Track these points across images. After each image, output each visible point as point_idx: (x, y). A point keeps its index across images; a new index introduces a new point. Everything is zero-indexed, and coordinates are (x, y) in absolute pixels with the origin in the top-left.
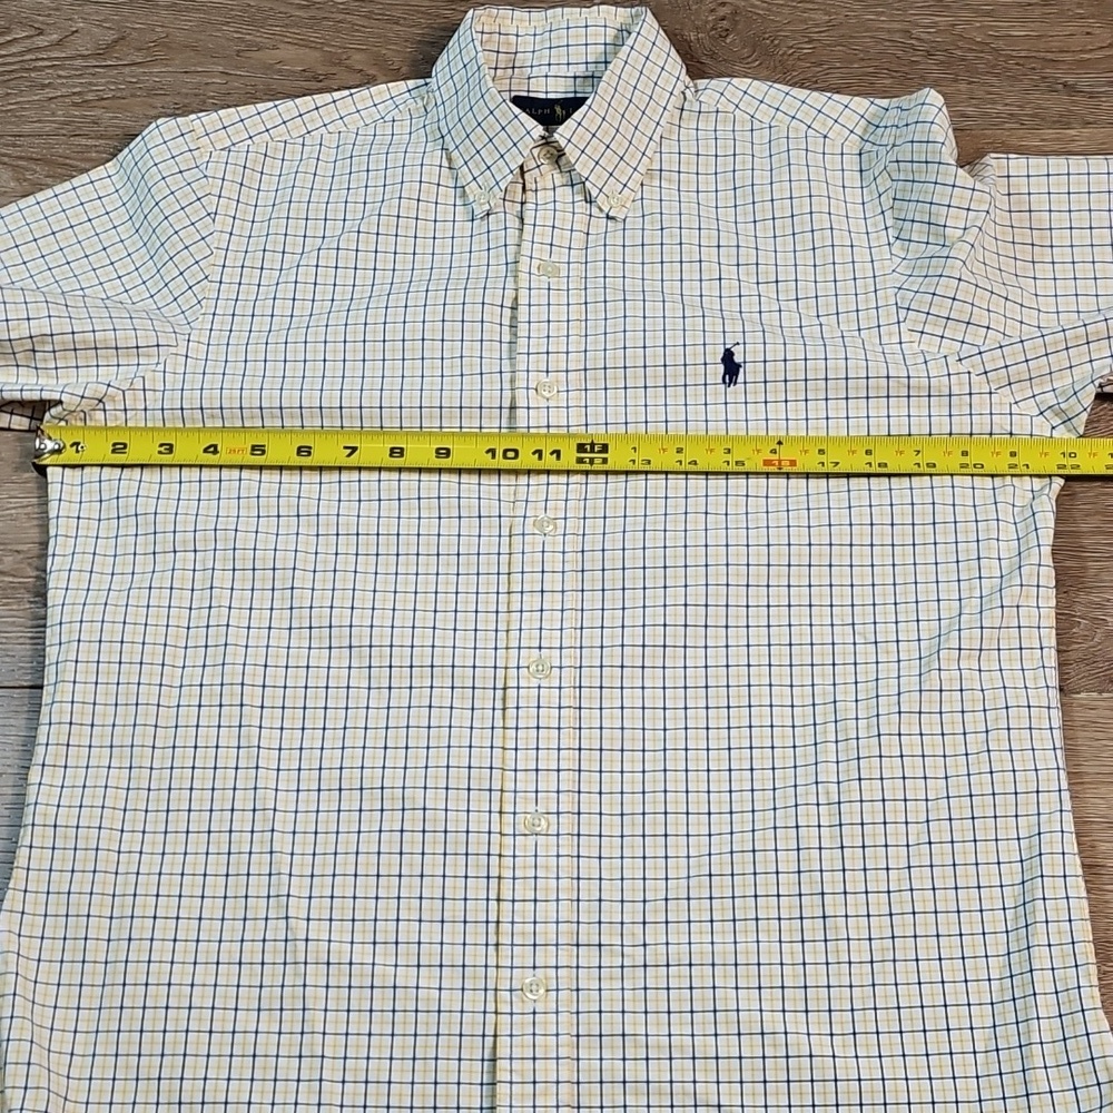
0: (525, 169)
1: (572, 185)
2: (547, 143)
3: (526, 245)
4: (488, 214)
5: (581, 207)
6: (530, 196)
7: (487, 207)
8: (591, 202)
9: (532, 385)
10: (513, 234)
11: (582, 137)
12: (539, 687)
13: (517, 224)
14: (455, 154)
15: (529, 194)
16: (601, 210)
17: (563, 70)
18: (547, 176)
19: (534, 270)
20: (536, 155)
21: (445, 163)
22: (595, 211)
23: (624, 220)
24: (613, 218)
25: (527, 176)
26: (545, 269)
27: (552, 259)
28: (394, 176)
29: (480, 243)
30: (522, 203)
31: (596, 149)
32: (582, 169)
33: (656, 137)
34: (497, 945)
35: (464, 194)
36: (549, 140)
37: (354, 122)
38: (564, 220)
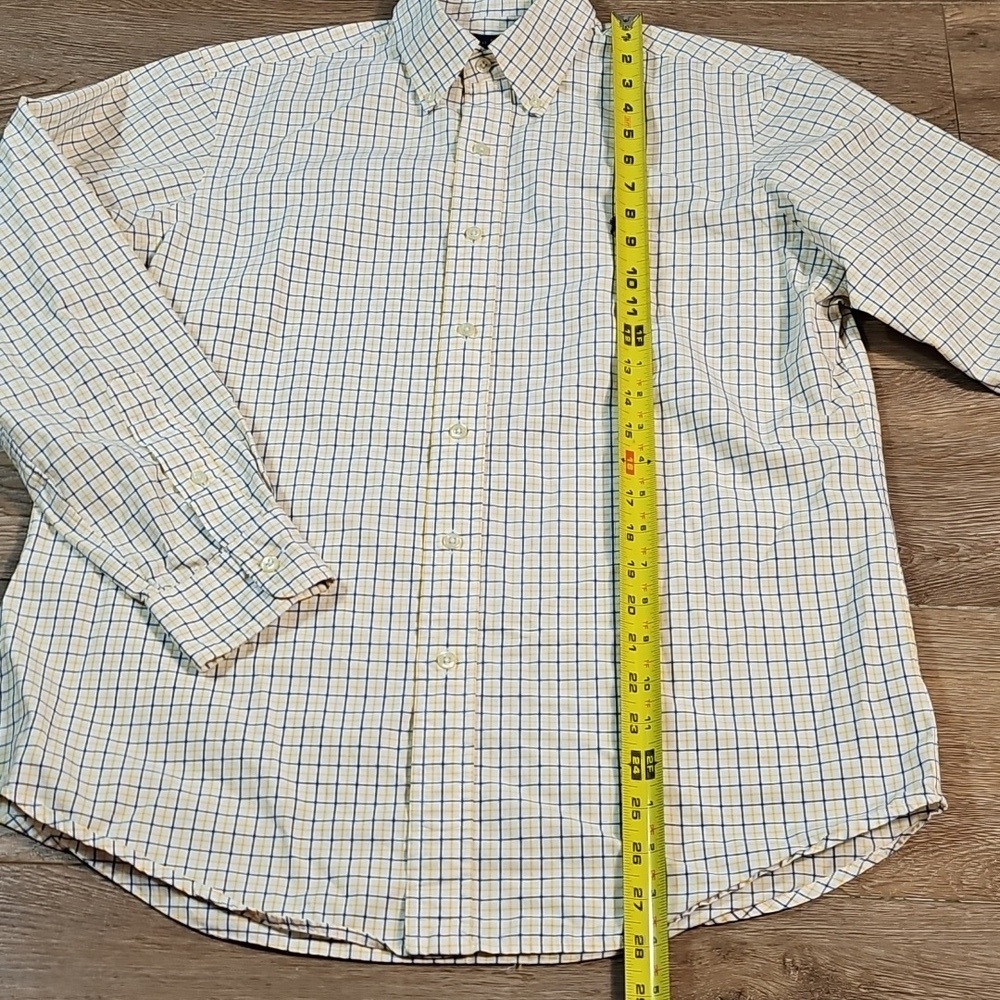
0: (465, 76)
1: (502, 91)
2: (483, 56)
3: (464, 132)
4: (434, 110)
5: (509, 106)
6: (468, 98)
7: (434, 103)
8: (516, 104)
9: (462, 231)
10: (453, 125)
11: (510, 50)
12: (458, 445)
13: (457, 117)
14: (410, 66)
15: (467, 96)
16: (524, 109)
17: (498, 15)
18: (483, 82)
19: (469, 149)
20: (474, 65)
21: (401, 73)
22: (519, 110)
23: (542, 117)
24: (534, 116)
25: (466, 82)
26: (478, 149)
27: (484, 142)
28: (360, 83)
29: (428, 131)
30: (461, 104)
31: (521, 60)
32: (510, 74)
33: (571, 58)
34: (417, 630)
35: (415, 97)
36: (485, 52)
37: (330, 49)
38: (494, 114)
